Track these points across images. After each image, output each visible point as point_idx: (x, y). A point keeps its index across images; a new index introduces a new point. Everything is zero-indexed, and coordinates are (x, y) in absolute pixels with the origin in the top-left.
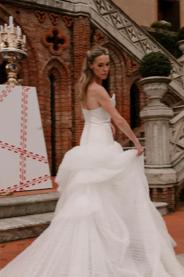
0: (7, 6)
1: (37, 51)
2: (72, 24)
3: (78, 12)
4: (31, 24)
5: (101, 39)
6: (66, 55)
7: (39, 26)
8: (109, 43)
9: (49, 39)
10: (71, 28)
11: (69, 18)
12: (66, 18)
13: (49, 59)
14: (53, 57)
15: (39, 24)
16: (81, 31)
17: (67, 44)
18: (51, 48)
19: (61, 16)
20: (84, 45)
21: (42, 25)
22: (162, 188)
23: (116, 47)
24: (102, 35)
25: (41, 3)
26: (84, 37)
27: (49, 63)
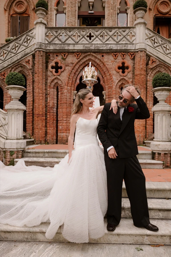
0: (97, 54)
1: (113, 75)
2: (134, 57)
3: (137, 49)
4: (110, 61)
5: (154, 63)
6: (130, 75)
7: (114, 61)
8: (160, 64)
9: (119, 68)
10: (134, 59)
11: (132, 54)
12: (130, 54)
13: (119, 79)
14: (122, 77)
15: (114, 60)
16: (140, 60)
17: (130, 69)
18: (121, 73)
19: (127, 53)
20: (140, 68)
21: (116, 60)
22: (160, 153)
23: (164, 66)
24: (154, 60)
25: (115, 49)
26: (141, 63)
27: (119, 81)
